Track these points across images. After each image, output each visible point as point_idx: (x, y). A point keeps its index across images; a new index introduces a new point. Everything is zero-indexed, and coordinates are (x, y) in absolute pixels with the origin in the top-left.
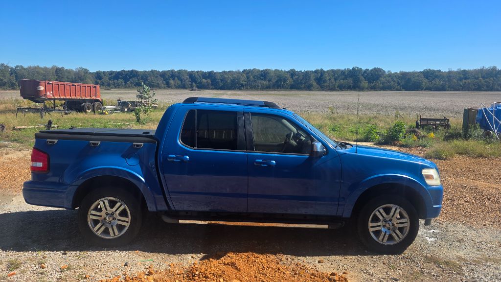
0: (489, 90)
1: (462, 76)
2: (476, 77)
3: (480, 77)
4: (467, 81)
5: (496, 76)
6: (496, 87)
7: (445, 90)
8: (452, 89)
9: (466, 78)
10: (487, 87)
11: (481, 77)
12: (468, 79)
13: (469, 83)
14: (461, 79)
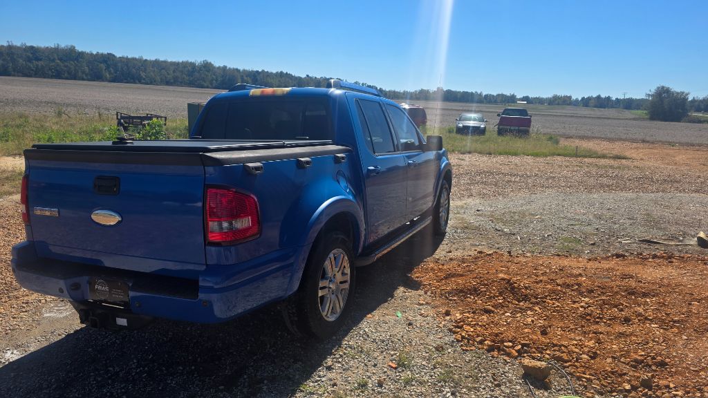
0: (71, 79)
1: (31, 56)
2: (52, 58)
3: (57, 58)
4: (40, 63)
5: (77, 59)
6: (80, 74)
7: (9, 75)
8: (20, 74)
9: (38, 59)
10: (69, 73)
11: (59, 59)
12: (41, 60)
13: (42, 66)
14: (30, 60)
